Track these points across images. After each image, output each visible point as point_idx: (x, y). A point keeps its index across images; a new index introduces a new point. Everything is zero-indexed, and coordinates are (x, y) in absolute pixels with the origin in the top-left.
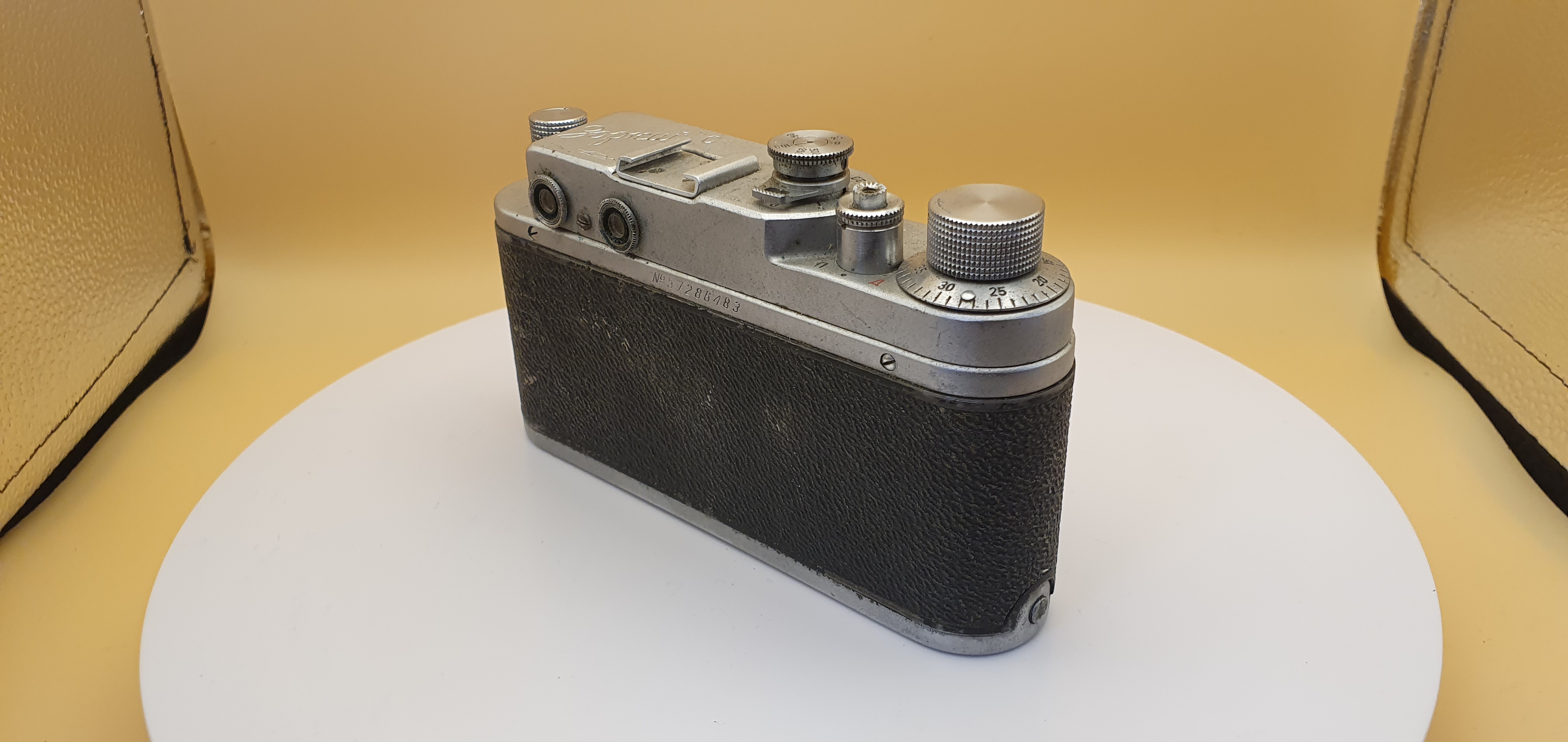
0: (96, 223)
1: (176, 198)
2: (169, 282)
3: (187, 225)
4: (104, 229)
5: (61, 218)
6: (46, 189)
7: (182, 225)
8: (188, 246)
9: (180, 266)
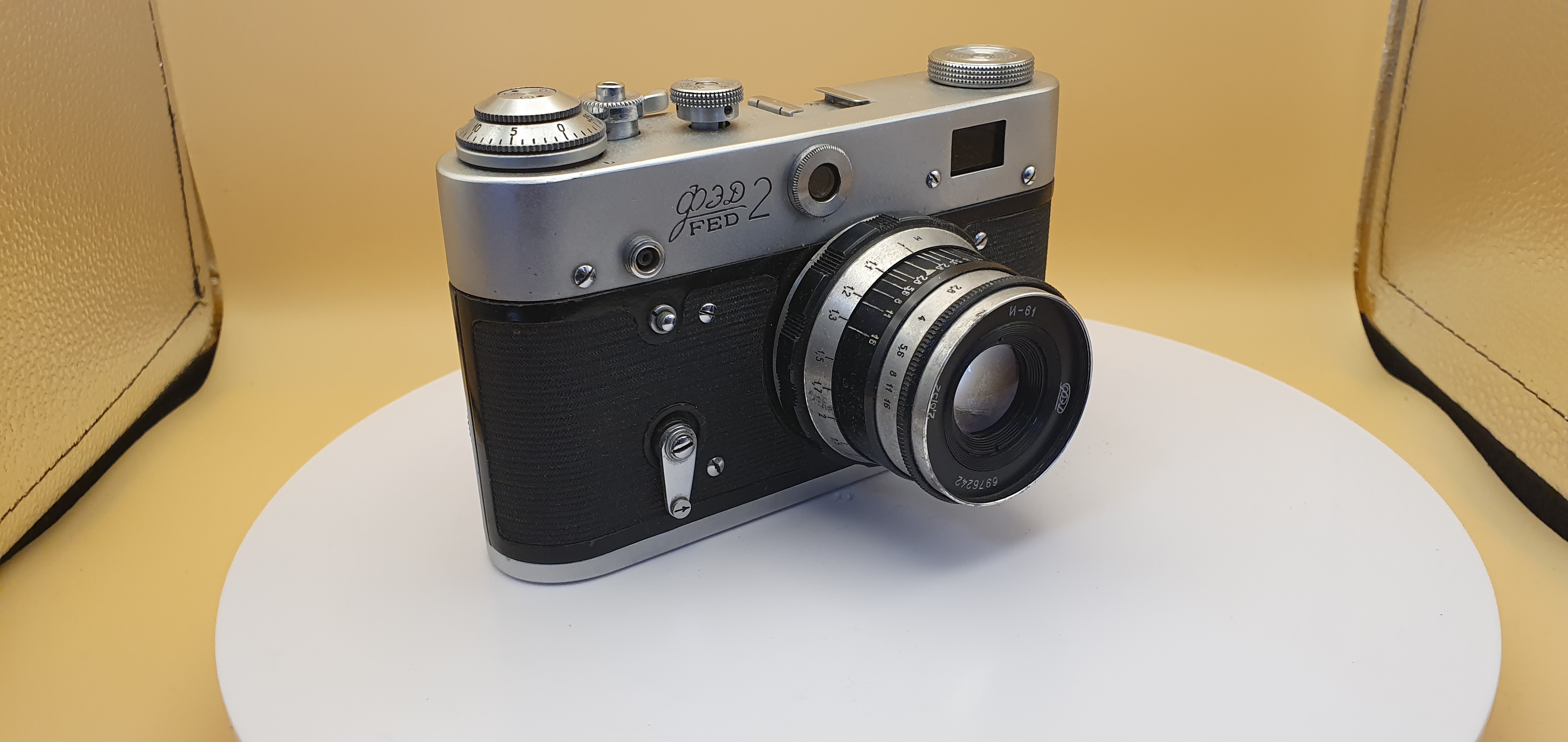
0: (111, 260)
1: (188, 243)
2: (178, 323)
5: (78, 251)
7: (192, 270)
8: (198, 290)
9: (189, 309)
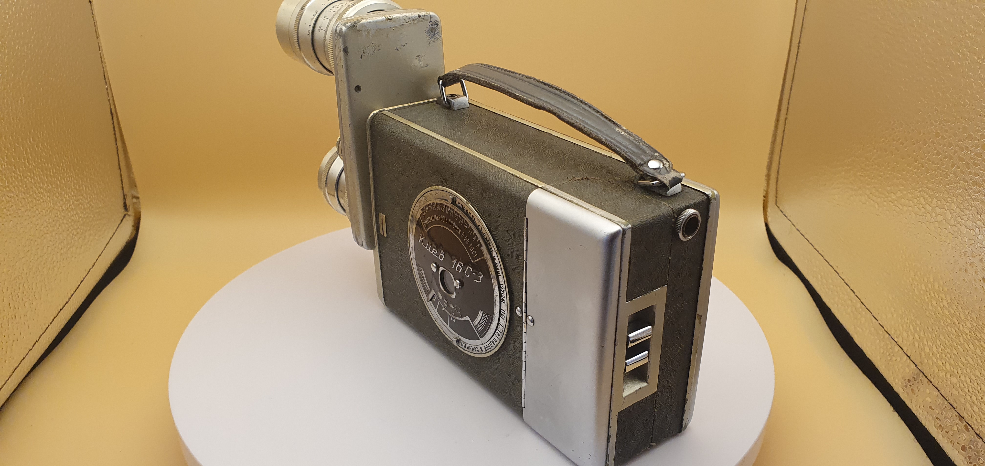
0: (81, 200)
1: (120, 182)
2: (116, 227)
3: (125, 196)
4: (85, 202)
5: (65, 197)
6: (59, 184)
8: (126, 208)
9: (121, 218)
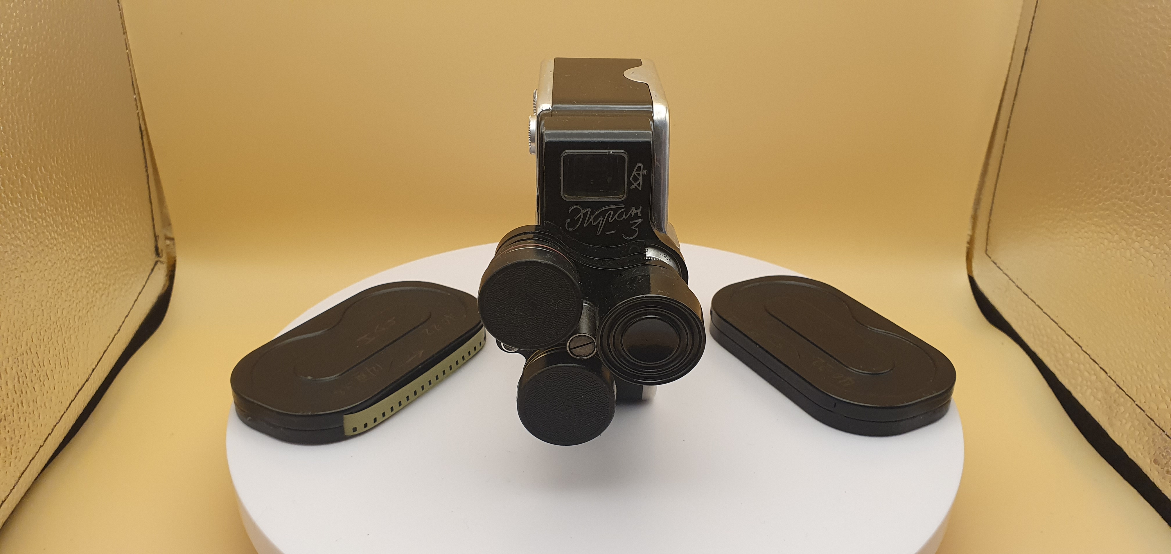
1: (151, 220)
2: (146, 278)
3: (157, 238)
4: (108, 248)
7: (154, 238)
8: (157, 252)
9: (152, 267)
